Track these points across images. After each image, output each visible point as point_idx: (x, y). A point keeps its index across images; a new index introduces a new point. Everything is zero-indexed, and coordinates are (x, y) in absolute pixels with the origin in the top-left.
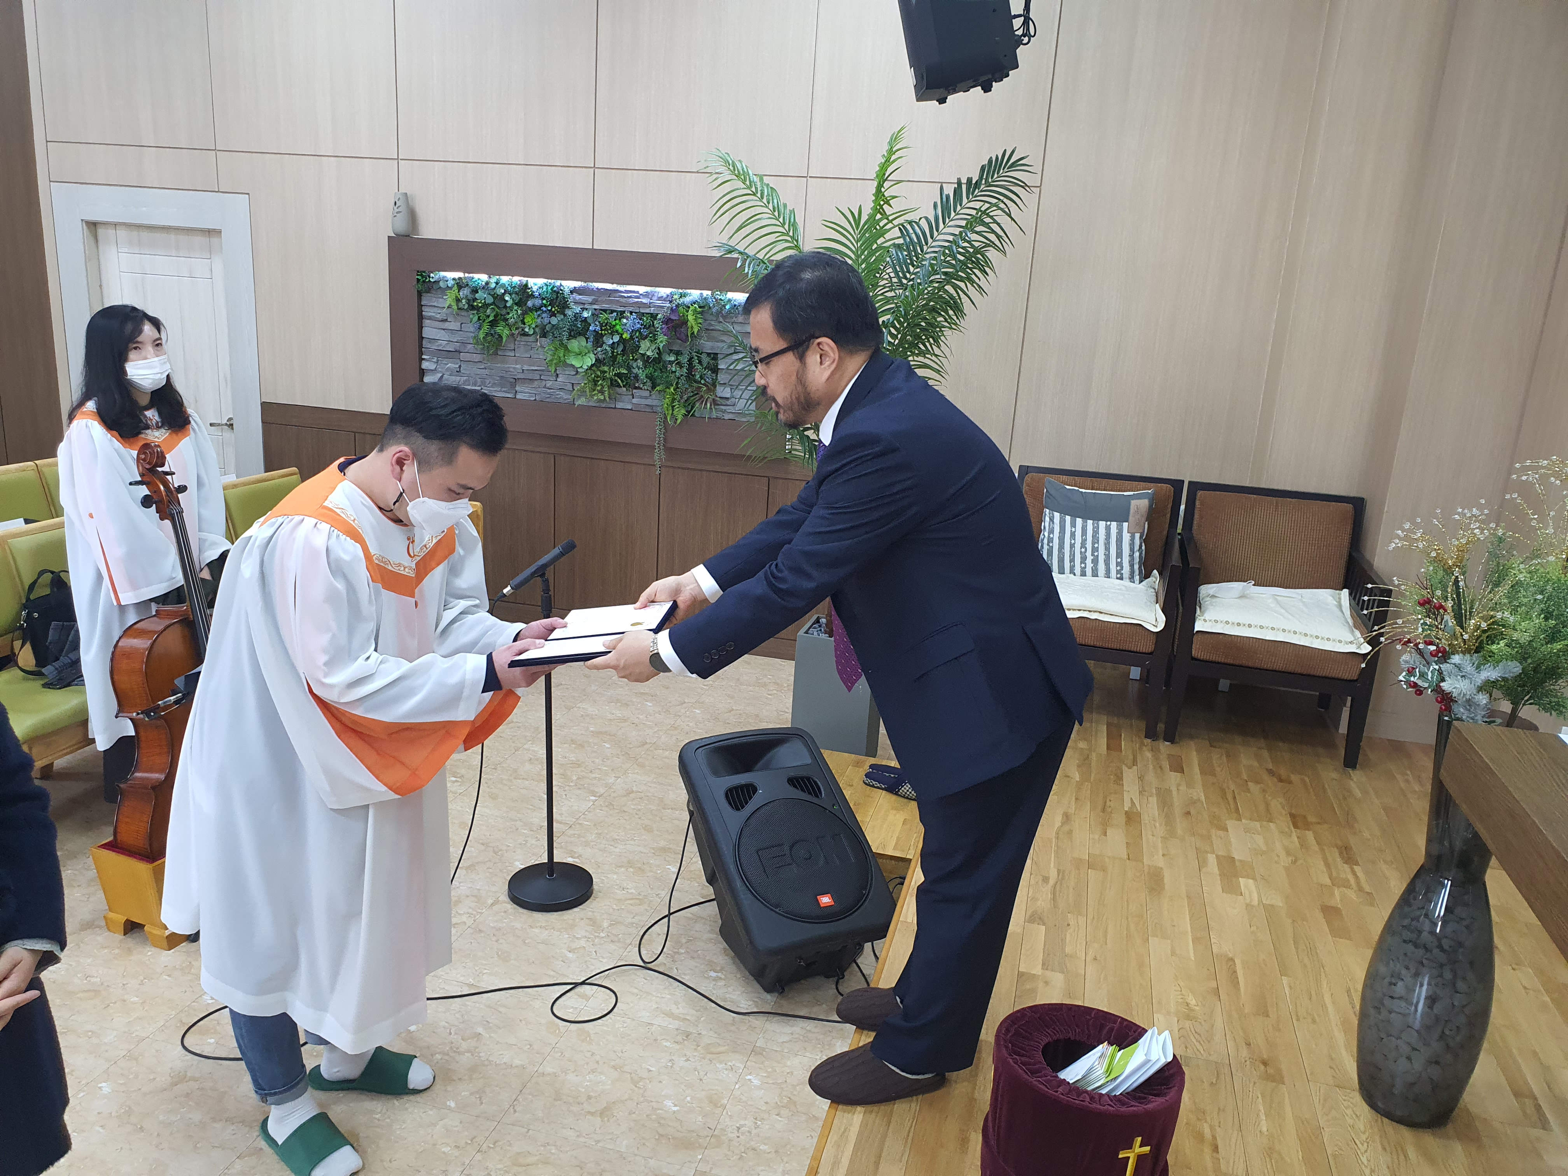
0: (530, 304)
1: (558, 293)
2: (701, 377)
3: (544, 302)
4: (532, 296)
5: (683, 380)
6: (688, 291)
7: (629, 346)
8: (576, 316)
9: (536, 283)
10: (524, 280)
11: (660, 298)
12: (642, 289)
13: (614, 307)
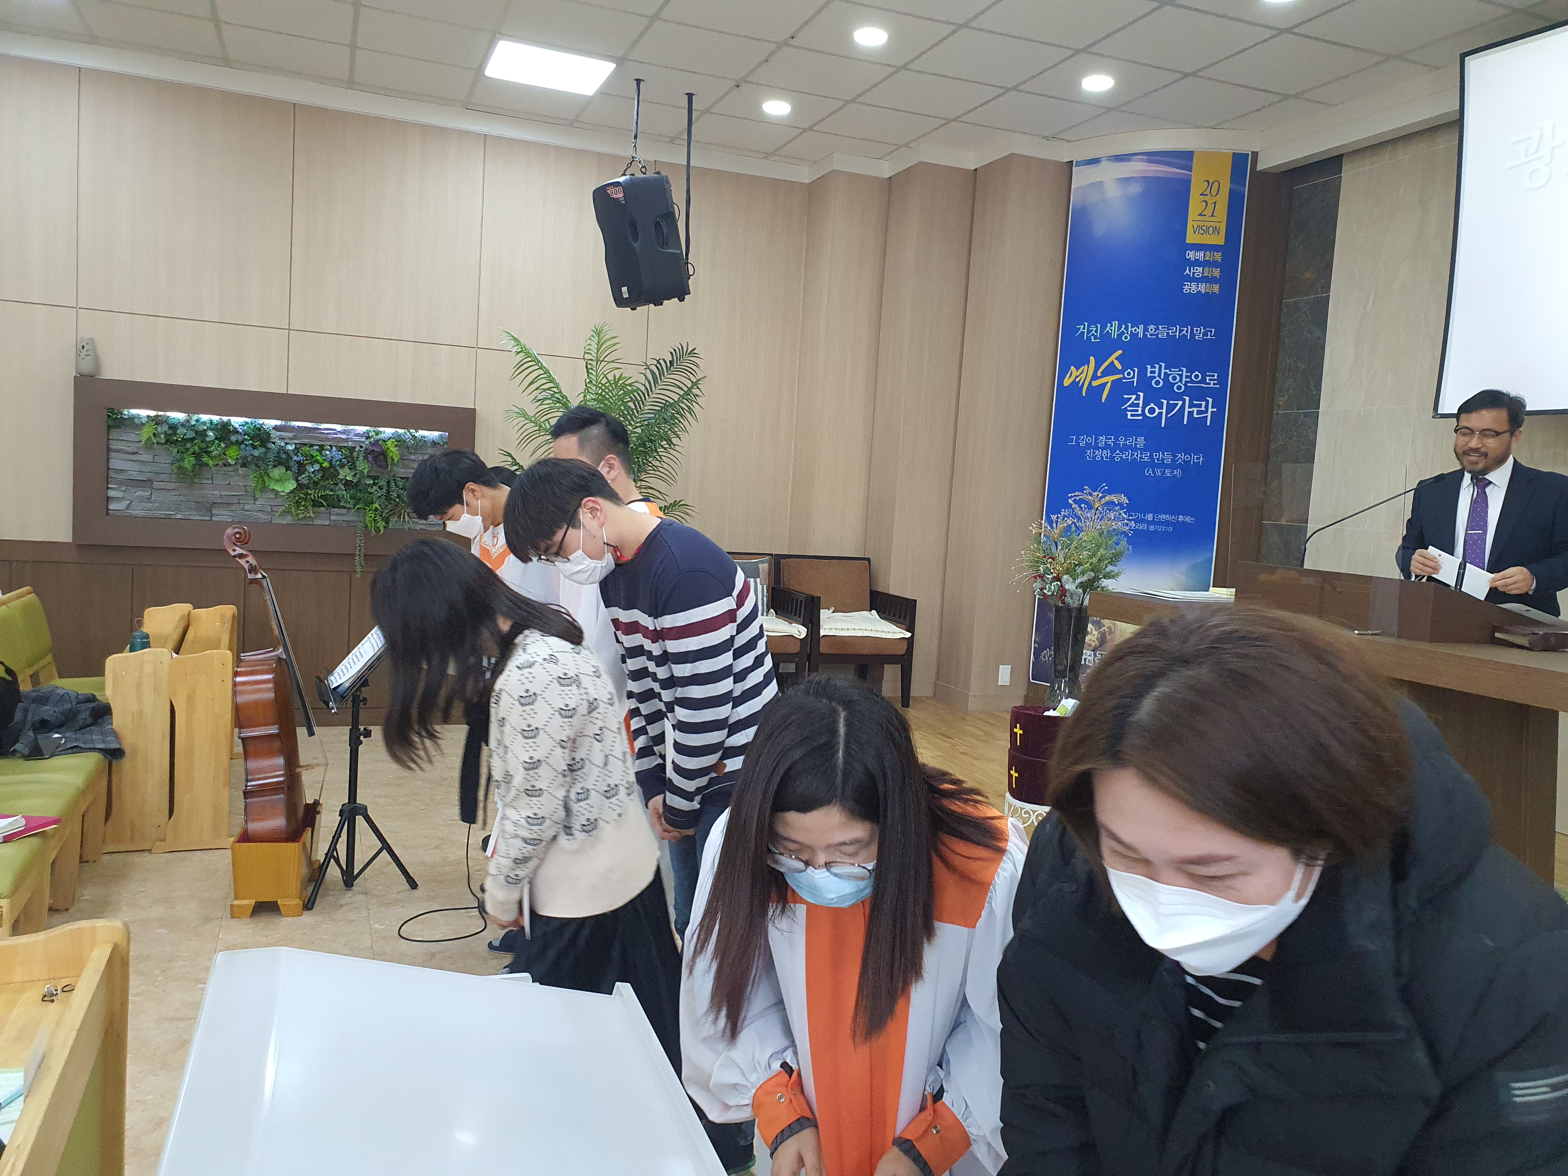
0: (233, 438)
1: (260, 430)
2: (398, 496)
3: (246, 437)
4: (236, 431)
5: (383, 499)
6: (381, 429)
7: (329, 473)
8: (282, 448)
9: (237, 421)
10: (225, 419)
11: (357, 435)
12: (339, 427)
13: (313, 442)
